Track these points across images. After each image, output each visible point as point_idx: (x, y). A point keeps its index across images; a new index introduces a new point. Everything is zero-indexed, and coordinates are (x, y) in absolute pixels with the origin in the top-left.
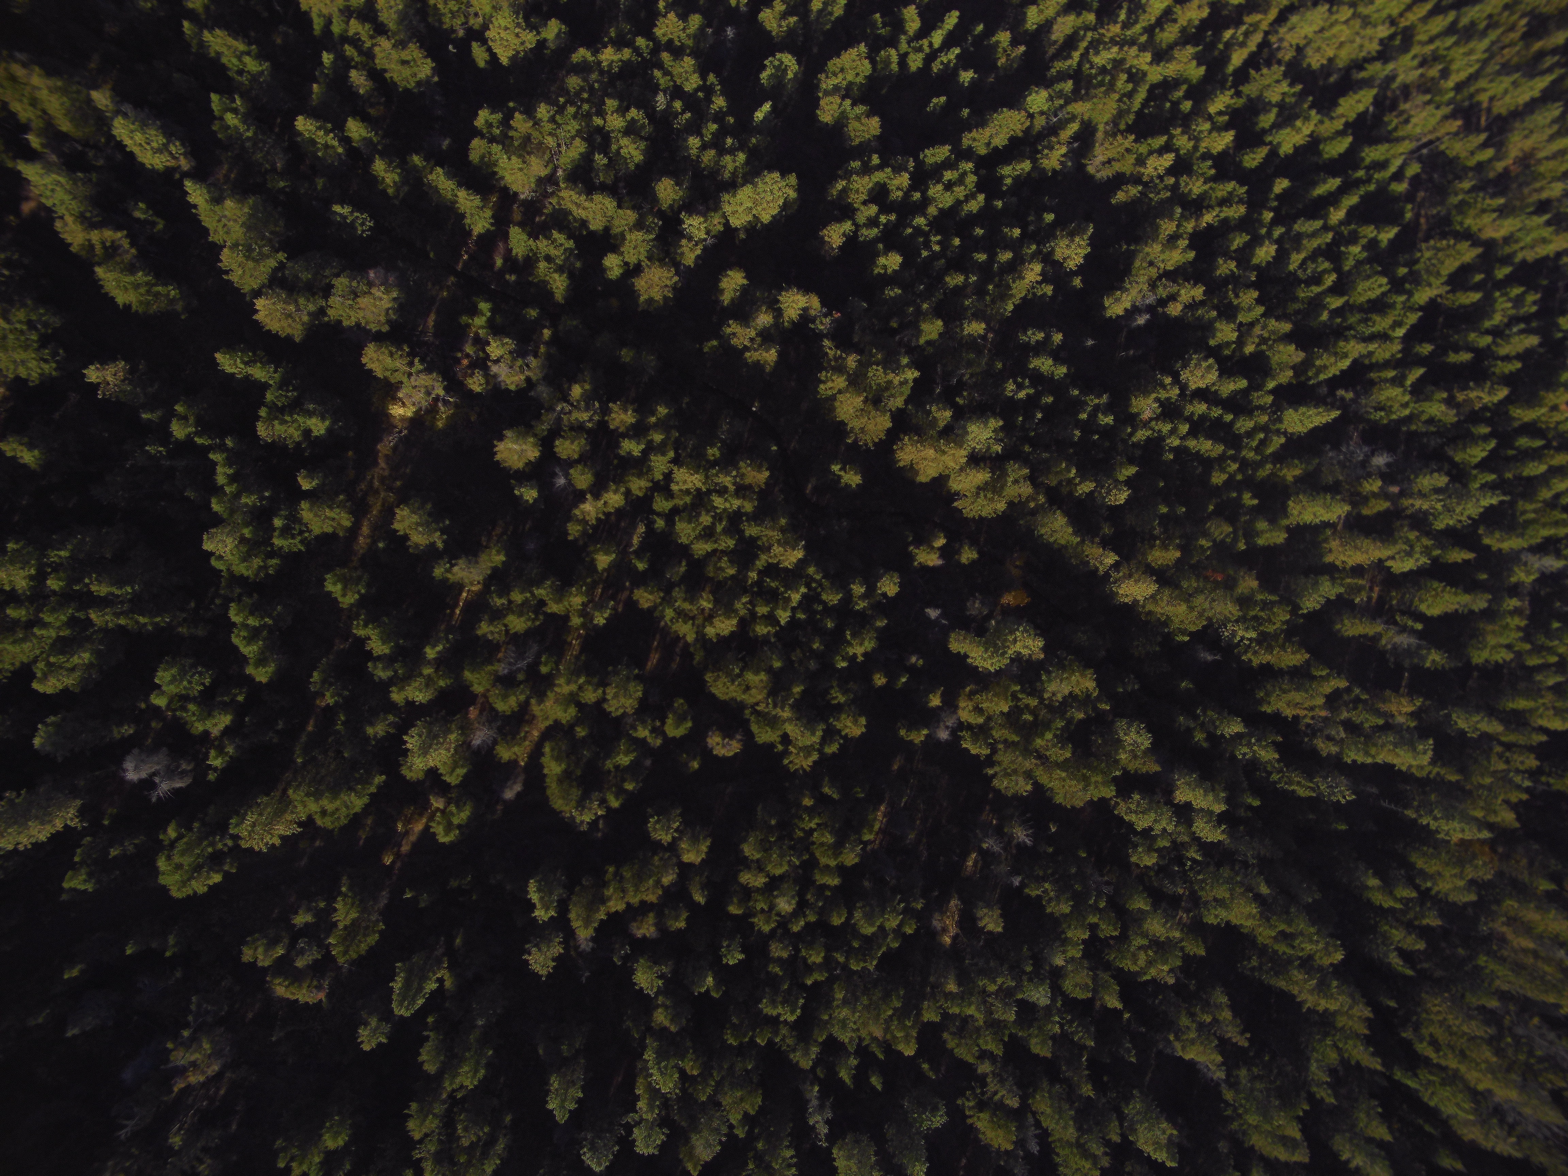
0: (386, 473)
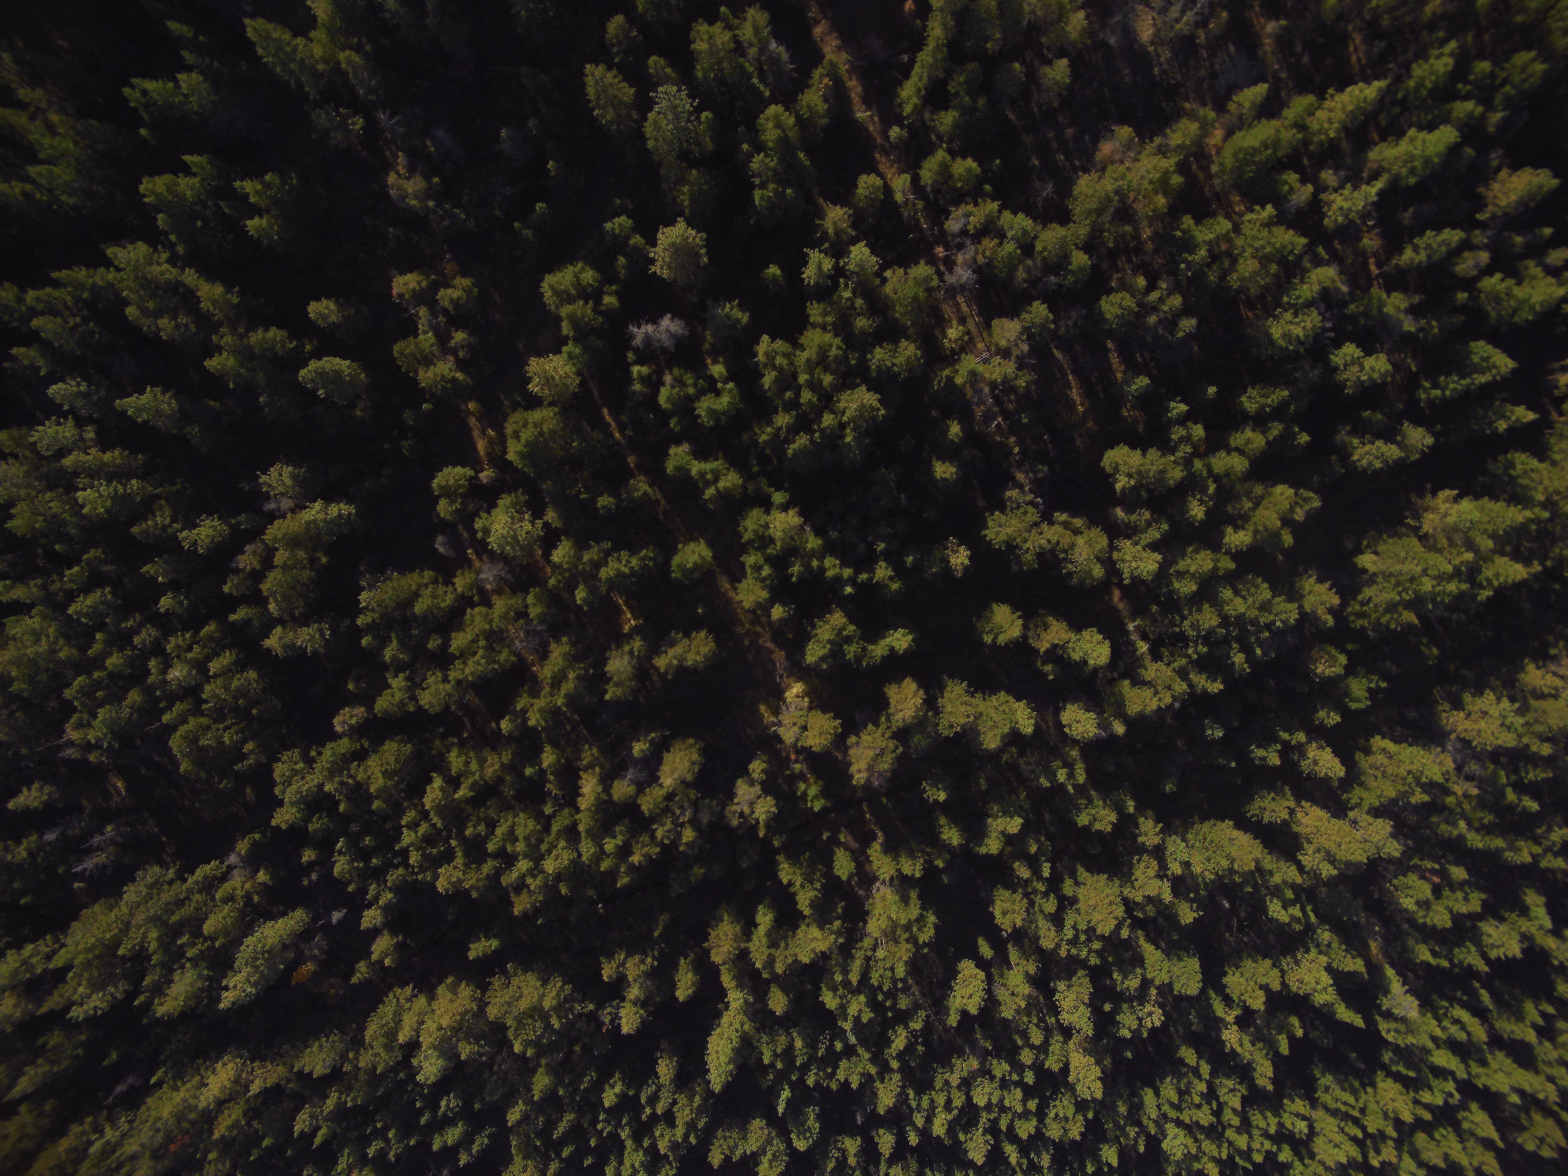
0: (761, 641)
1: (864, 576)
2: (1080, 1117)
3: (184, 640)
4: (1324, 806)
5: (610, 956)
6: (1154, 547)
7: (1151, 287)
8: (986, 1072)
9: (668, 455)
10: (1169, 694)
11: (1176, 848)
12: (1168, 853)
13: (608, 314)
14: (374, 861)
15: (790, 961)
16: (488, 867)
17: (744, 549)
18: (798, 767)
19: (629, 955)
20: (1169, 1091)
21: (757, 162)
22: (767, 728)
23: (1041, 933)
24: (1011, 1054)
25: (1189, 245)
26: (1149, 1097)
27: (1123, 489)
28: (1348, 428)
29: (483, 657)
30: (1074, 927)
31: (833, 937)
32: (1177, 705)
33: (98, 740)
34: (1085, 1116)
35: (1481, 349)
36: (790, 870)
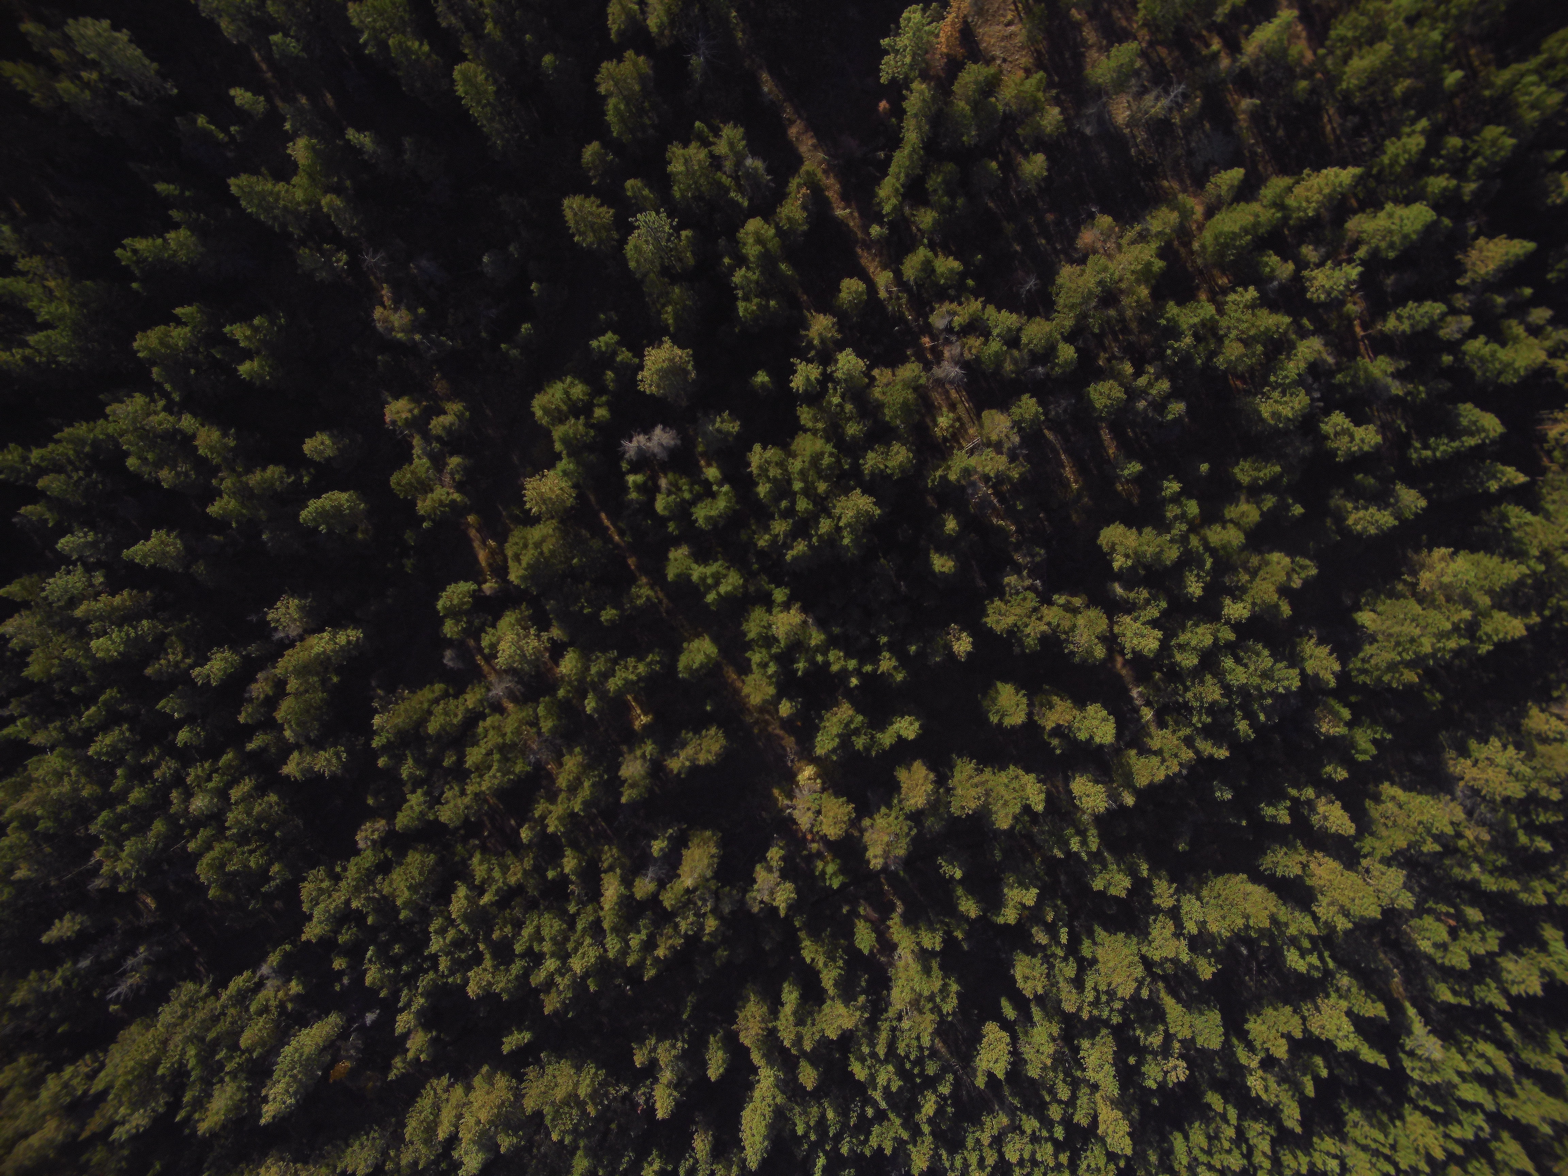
1: (868, 668)
2: (1112, 1167)
3: (203, 769)
4: (1337, 857)
5: (641, 1042)
6: (1154, 623)
7: (1138, 373)
8: (1016, 1128)
9: (667, 559)
10: (1175, 762)
11: (1191, 908)
12: (1183, 912)
13: (599, 427)
14: (405, 968)
15: (817, 1037)
16: (516, 968)
17: (749, 646)
18: (814, 846)
19: (658, 1041)
20: (1198, 1137)
21: (738, 276)
22: (782, 810)
23: (1063, 996)
24: (1039, 1110)
25: (1173, 331)
26: (1178, 1142)
27: (1121, 568)
28: (1342, 491)
29: (498, 770)
30: (1095, 989)
31: (858, 1013)
32: (1184, 772)
33: (126, 872)
34: (1117, 1165)
35: (1469, 413)
36: (813, 948)
